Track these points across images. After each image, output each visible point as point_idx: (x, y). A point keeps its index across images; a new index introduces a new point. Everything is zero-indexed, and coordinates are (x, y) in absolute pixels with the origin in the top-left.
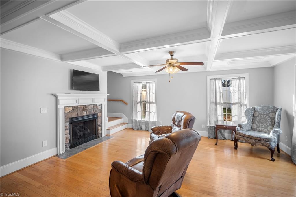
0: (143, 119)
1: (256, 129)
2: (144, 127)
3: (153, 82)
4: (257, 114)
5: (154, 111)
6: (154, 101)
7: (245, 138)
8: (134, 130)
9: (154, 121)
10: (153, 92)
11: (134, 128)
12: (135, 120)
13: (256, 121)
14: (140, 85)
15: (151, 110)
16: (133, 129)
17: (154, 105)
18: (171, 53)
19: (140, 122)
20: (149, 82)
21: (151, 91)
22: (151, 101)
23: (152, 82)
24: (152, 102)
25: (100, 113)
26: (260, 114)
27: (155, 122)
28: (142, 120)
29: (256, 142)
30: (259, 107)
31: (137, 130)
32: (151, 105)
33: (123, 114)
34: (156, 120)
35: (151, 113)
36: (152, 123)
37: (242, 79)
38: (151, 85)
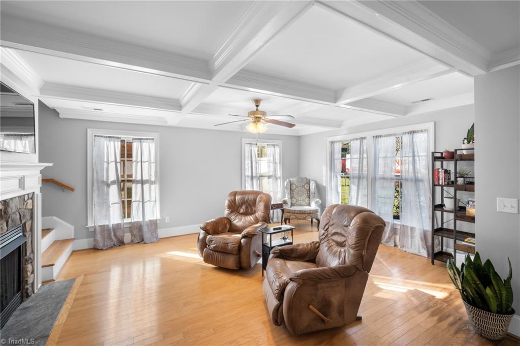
0: (127, 220)
1: (295, 203)
2: (127, 237)
3: (150, 139)
4: (294, 187)
5: (153, 199)
6: (153, 179)
7: (296, 215)
8: (102, 250)
9: (155, 218)
10: (150, 160)
11: (101, 245)
12: (99, 226)
13: (294, 195)
14: (116, 143)
15: (146, 198)
16: (95, 249)
17: (153, 186)
18: (257, 102)
19: (117, 227)
20: (141, 139)
21: (145, 158)
22: (145, 178)
23: (148, 139)
24: (147, 181)
25: (31, 221)
26: (297, 187)
27: (157, 220)
28: (124, 222)
29: (306, 216)
30: (294, 179)
31: (111, 248)
32: (146, 186)
33: (55, 218)
34: (159, 217)
35: (145, 204)
36: (149, 224)
37: (276, 146)
38: (145, 145)
